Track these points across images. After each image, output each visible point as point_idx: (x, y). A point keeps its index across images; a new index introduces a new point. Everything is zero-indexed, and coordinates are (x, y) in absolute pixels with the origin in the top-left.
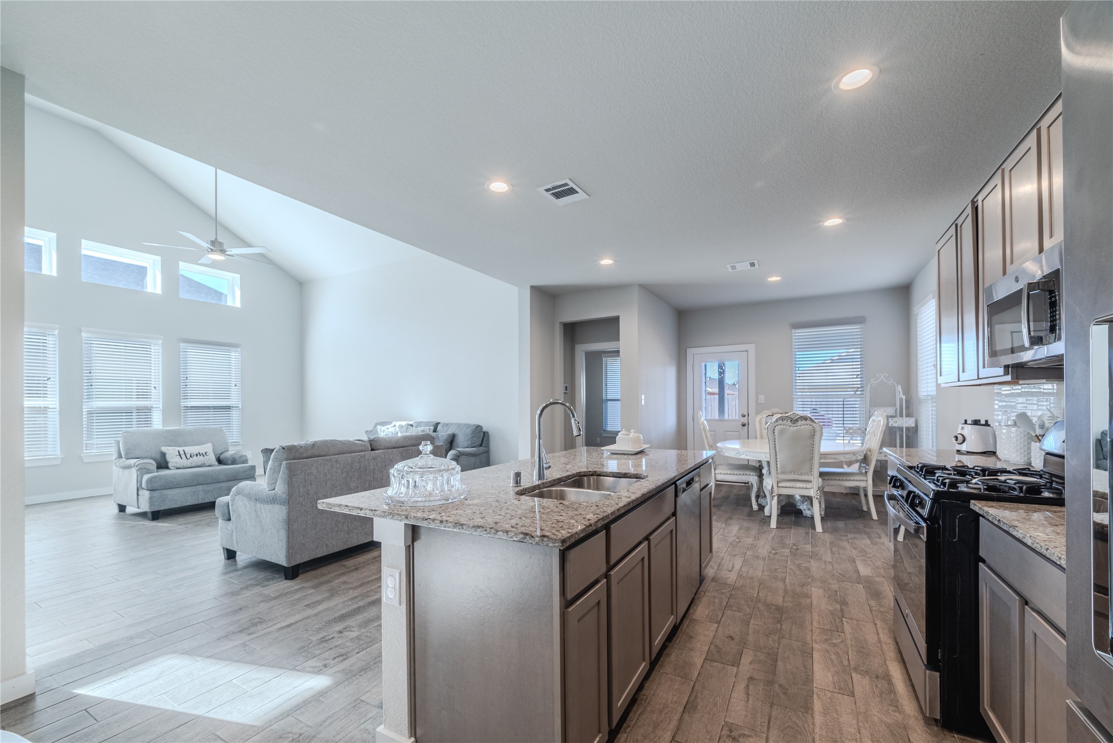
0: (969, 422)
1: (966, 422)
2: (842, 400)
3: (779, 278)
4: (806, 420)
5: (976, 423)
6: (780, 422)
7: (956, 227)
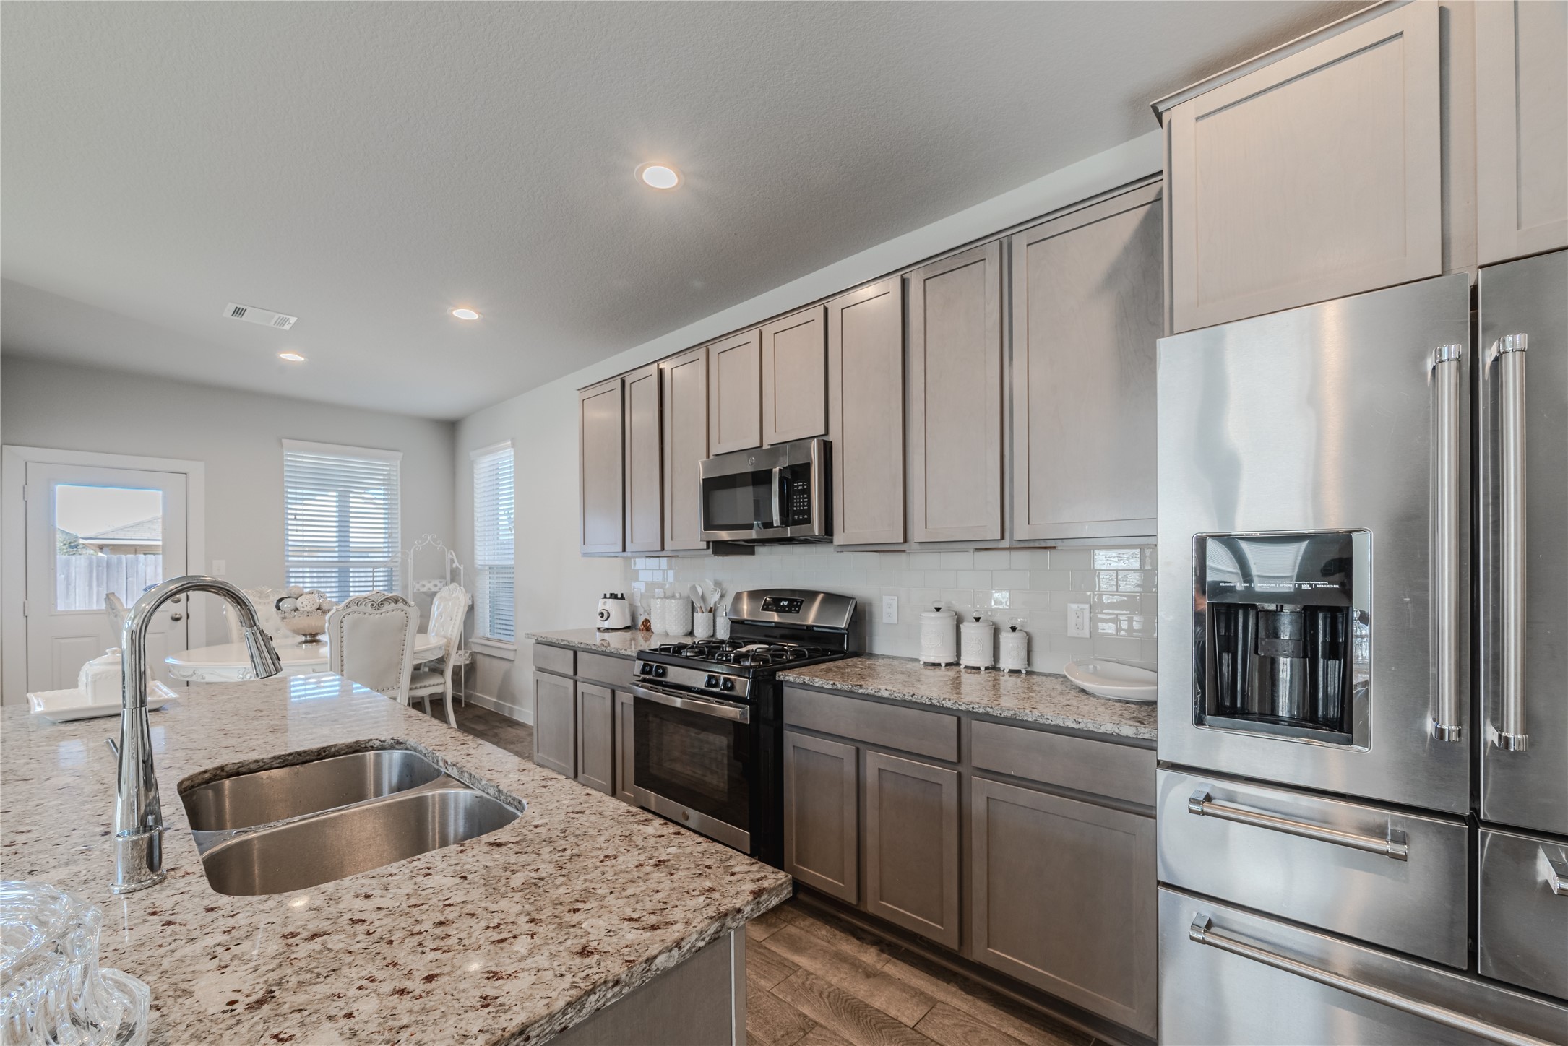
0: (608, 596)
1: (605, 597)
2: (371, 569)
3: (301, 358)
4: (396, 603)
5: (614, 596)
6: (354, 608)
7: (623, 383)
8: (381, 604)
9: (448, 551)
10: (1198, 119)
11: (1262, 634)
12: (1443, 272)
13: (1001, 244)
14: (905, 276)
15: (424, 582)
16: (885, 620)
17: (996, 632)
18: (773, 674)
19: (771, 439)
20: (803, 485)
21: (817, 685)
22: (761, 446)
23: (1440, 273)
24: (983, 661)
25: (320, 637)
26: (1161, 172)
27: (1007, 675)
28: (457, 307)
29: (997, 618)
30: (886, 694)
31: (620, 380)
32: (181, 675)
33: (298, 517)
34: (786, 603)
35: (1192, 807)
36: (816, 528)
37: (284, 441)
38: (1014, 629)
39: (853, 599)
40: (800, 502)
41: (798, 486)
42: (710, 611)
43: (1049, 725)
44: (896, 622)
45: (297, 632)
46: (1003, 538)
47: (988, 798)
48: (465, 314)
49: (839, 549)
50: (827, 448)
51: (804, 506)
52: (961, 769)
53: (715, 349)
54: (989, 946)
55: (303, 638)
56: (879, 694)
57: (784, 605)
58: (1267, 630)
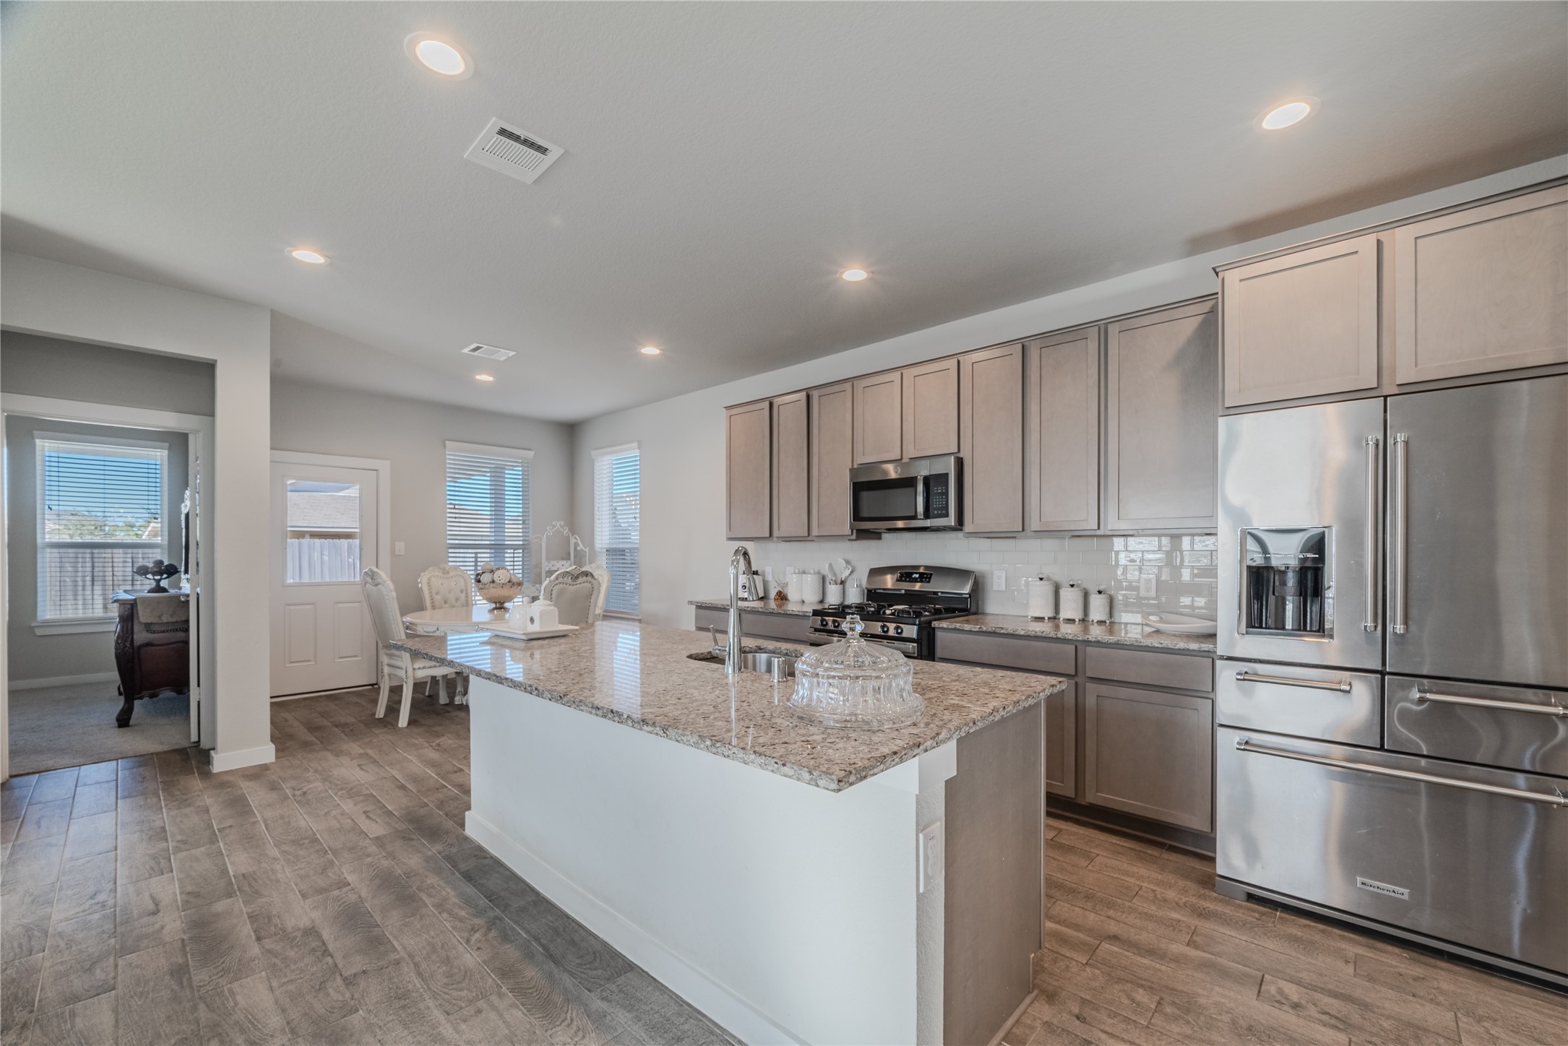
3: (491, 379)
6: (560, 580)
7: (771, 405)
8: (577, 577)
9: (572, 535)
10: (1240, 280)
11: (1277, 584)
12: (1378, 385)
13: (1099, 328)
14: (1025, 344)
15: (555, 562)
16: (995, 588)
17: (1086, 595)
18: (930, 623)
19: (910, 452)
20: (942, 489)
21: (966, 629)
22: (901, 459)
23: (1376, 386)
24: (1077, 615)
25: (506, 605)
26: (1217, 293)
27: (1096, 624)
28: (644, 346)
29: (1086, 585)
30: (1022, 633)
31: (768, 402)
32: (425, 632)
33: (456, 507)
34: (917, 576)
35: (1239, 677)
36: (951, 520)
37: (447, 442)
38: (1100, 592)
39: (973, 572)
40: (939, 501)
41: (937, 490)
42: (841, 584)
43: (1142, 646)
44: (1004, 589)
45: (490, 600)
46: (1099, 528)
47: (1097, 696)
48: (651, 350)
49: (968, 535)
50: (960, 463)
51: (942, 504)
52: (1076, 679)
53: (860, 384)
54: (1097, 791)
55: (494, 605)
56: (1017, 633)
57: (915, 578)
58: (1280, 581)
